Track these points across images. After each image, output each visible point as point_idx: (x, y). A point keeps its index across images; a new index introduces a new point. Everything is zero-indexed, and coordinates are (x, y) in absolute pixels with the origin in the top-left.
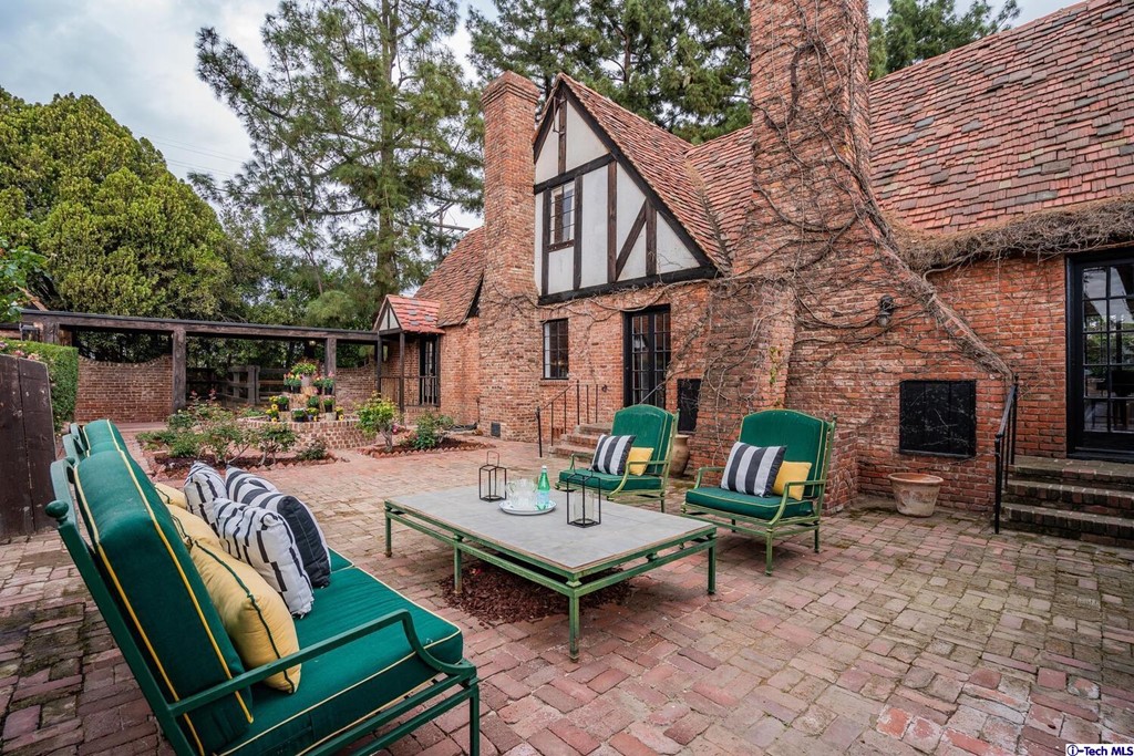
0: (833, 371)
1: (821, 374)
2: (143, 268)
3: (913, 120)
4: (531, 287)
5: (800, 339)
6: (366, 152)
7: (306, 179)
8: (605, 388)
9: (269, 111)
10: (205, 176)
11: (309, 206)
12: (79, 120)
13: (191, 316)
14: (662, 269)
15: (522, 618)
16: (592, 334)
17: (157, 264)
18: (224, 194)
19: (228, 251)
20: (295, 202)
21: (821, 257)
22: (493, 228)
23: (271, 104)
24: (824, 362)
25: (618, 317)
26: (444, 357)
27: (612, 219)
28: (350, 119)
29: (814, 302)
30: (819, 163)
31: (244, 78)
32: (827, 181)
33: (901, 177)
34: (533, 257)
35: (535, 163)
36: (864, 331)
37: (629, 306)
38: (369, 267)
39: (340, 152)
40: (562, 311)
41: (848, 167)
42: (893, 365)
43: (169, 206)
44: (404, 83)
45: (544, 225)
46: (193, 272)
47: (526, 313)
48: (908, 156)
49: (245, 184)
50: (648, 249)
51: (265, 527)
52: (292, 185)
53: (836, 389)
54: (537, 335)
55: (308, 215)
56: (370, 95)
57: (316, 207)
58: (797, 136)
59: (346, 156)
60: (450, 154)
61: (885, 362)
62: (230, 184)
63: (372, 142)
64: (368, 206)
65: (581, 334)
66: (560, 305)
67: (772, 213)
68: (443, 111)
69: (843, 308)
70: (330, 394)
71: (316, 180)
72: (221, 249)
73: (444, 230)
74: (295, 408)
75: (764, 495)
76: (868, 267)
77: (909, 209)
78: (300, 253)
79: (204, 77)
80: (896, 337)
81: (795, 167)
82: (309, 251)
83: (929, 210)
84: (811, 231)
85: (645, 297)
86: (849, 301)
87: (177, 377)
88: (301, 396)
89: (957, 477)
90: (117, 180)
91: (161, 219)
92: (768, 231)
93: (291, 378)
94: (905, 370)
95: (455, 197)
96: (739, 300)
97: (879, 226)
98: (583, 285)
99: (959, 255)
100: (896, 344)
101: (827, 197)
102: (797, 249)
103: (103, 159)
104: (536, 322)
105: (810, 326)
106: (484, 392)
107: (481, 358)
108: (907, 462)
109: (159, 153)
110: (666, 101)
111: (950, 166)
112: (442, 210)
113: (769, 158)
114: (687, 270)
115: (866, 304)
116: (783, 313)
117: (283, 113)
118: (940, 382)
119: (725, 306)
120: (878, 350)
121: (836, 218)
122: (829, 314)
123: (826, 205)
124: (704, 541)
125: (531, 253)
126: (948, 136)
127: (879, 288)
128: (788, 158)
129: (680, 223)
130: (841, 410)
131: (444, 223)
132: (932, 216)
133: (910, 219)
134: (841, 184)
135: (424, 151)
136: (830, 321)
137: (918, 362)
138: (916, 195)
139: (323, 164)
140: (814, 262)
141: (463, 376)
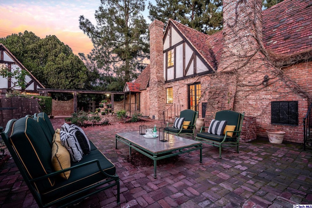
0: (249, 99)
1: (244, 100)
2: (67, 78)
3: (279, 20)
4: (163, 78)
5: (238, 90)
6: (121, 45)
7: (107, 53)
8: (183, 106)
9: (97, 36)
10: (82, 54)
11: (108, 60)
12: (51, 42)
13: (79, 89)
14: (198, 72)
15: (145, 166)
16: (179, 91)
17: (70, 76)
18: (87, 58)
19: (87, 73)
20: (104, 59)
21: (245, 65)
22: (152, 63)
23: (97, 34)
24: (246, 97)
25: (186, 86)
26: (141, 98)
27: (184, 58)
28: (118, 37)
29: (242, 79)
30: (244, 36)
31: (91, 28)
32: (247, 42)
33: (274, 38)
34: (163, 70)
35: (163, 44)
36: (259, 87)
37: (189, 83)
38: (123, 75)
39: (115, 45)
40: (171, 85)
41: (253, 37)
42: (269, 97)
43: (72, 62)
44: (131, 26)
45: (166, 62)
46: (79, 78)
47: (161, 85)
48: (277, 32)
49: (92, 55)
50: (194, 66)
51: (68, 138)
52: (103, 55)
53: (249, 104)
54: (165, 91)
55: (107, 62)
56: (122, 30)
57: (110, 60)
58: (237, 29)
59: (116, 46)
60: (143, 44)
61: (266, 96)
62: (88, 55)
63: (123, 42)
64: (122, 59)
65: (176, 91)
66: (170, 83)
67: (230, 53)
68: (140, 33)
69: (252, 80)
70: (111, 108)
71: (109, 53)
72: (85, 72)
73: (143, 65)
74: (102, 111)
75: (220, 135)
76: (260, 67)
77: (276, 48)
78: (105, 72)
79: (81, 28)
80: (270, 88)
81: (237, 38)
82: (108, 72)
83: (283, 48)
84: (241, 57)
85: (193, 80)
86: (254, 78)
87: (75, 104)
88: (104, 108)
89: (292, 132)
90: (60, 56)
91: (71, 65)
92: (228, 58)
93: (101, 104)
94: (273, 98)
95: (145, 56)
96: (218, 79)
97: (264, 54)
98: (177, 77)
99: (293, 61)
100: (270, 90)
101: (247, 47)
102: (237, 63)
103: (57, 51)
104: (164, 88)
105: (241, 86)
106: (151, 107)
107: (150, 98)
108: (274, 127)
109: (71, 48)
110: (204, 24)
111: (291, 33)
112: (142, 59)
113: (229, 36)
114: (205, 71)
115: (259, 79)
116: (232, 82)
117: (101, 36)
118: (285, 102)
119: (214, 81)
120: (263, 92)
121: (250, 53)
122: (247, 82)
123: (246, 49)
124: (198, 147)
125: (163, 69)
126: (291, 23)
127: (264, 73)
128: (234, 36)
129: (203, 58)
130: (252, 111)
131: (143, 63)
132: (284, 49)
133: (276, 51)
134: (251, 42)
135: (136, 44)
136: (248, 84)
137: (277, 96)
138: (278, 44)
139: (111, 49)
140: (242, 67)
141: (146, 103)
